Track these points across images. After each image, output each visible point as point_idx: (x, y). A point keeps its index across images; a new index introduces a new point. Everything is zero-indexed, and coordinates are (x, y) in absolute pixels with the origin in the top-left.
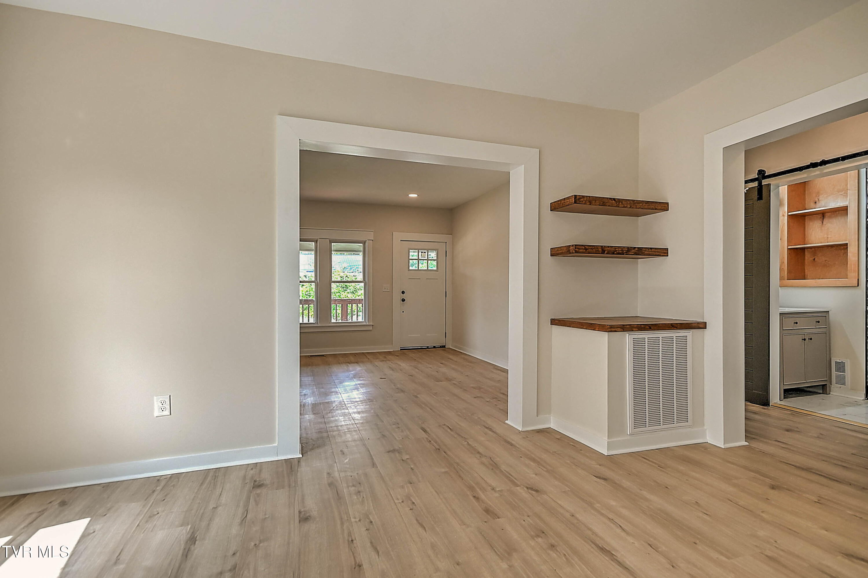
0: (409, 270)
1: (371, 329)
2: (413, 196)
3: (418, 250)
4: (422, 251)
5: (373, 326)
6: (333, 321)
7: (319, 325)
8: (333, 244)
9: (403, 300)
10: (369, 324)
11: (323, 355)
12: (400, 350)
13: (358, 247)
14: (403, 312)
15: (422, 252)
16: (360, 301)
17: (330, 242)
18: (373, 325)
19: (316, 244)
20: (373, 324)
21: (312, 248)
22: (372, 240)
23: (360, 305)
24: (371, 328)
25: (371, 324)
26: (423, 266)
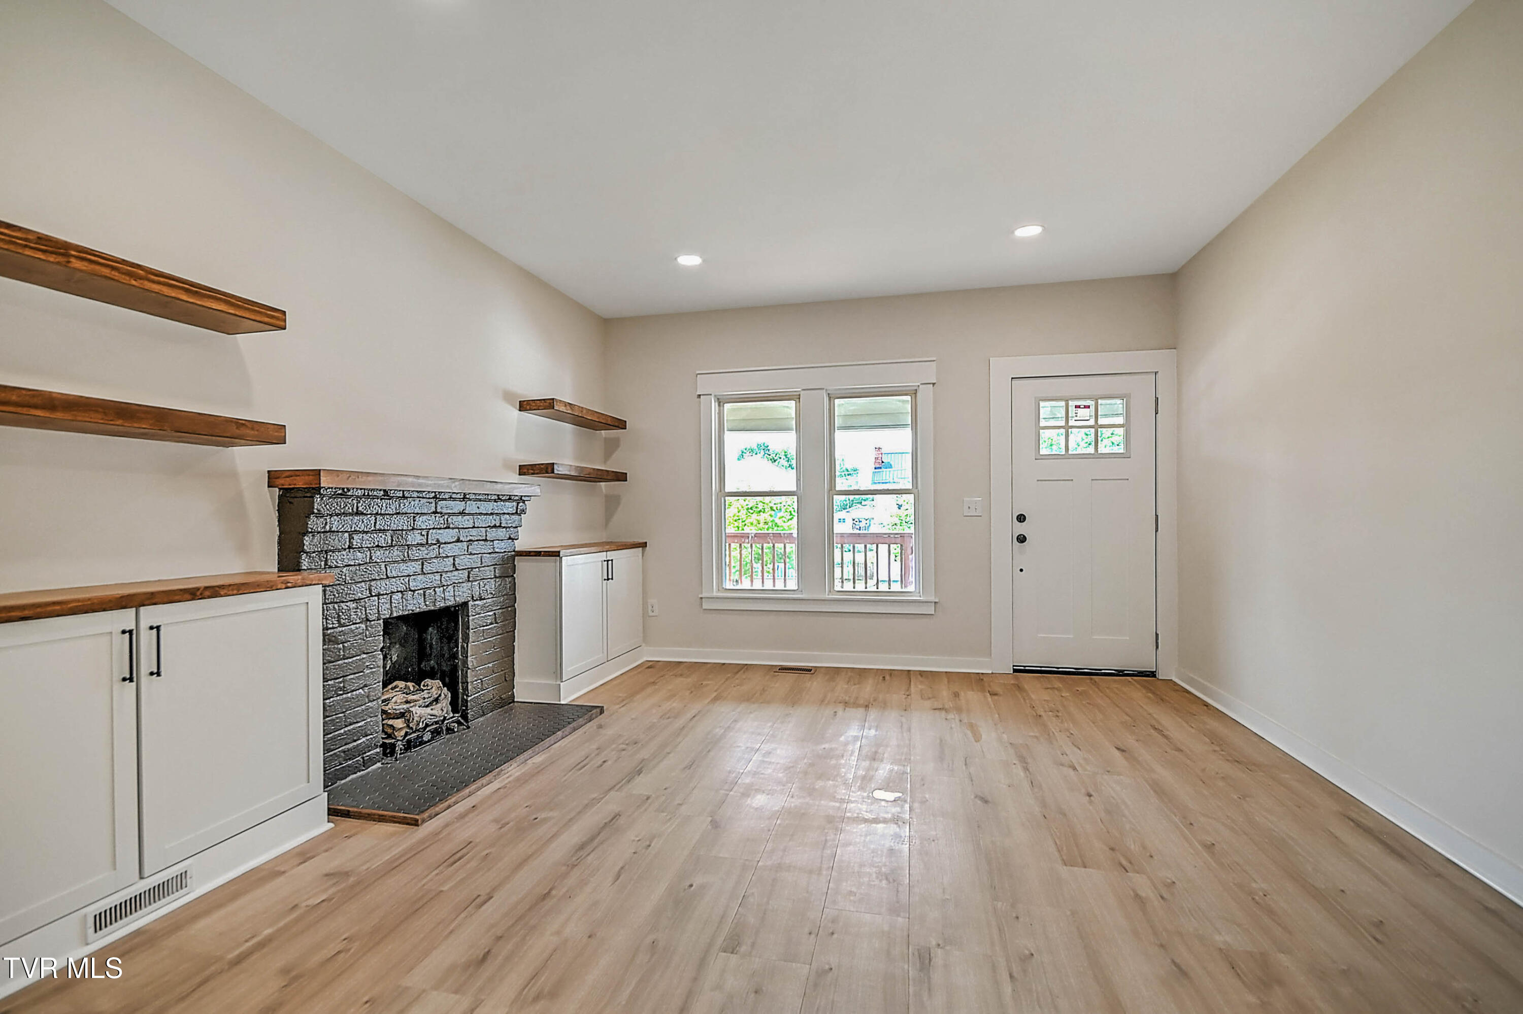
0: (1040, 457)
1: (933, 613)
2: (1030, 231)
3: (1067, 401)
4: (1078, 403)
5: (938, 605)
7: (804, 596)
8: (837, 401)
9: (1022, 539)
10: (927, 599)
11: (810, 670)
12: (1012, 672)
13: (900, 404)
14: (1021, 570)
15: (1077, 407)
17: (830, 398)
18: (935, 602)
19: (798, 404)
20: (937, 601)
21: (790, 414)
22: (934, 384)
24: (931, 610)
25: (932, 598)
26: (1080, 442)
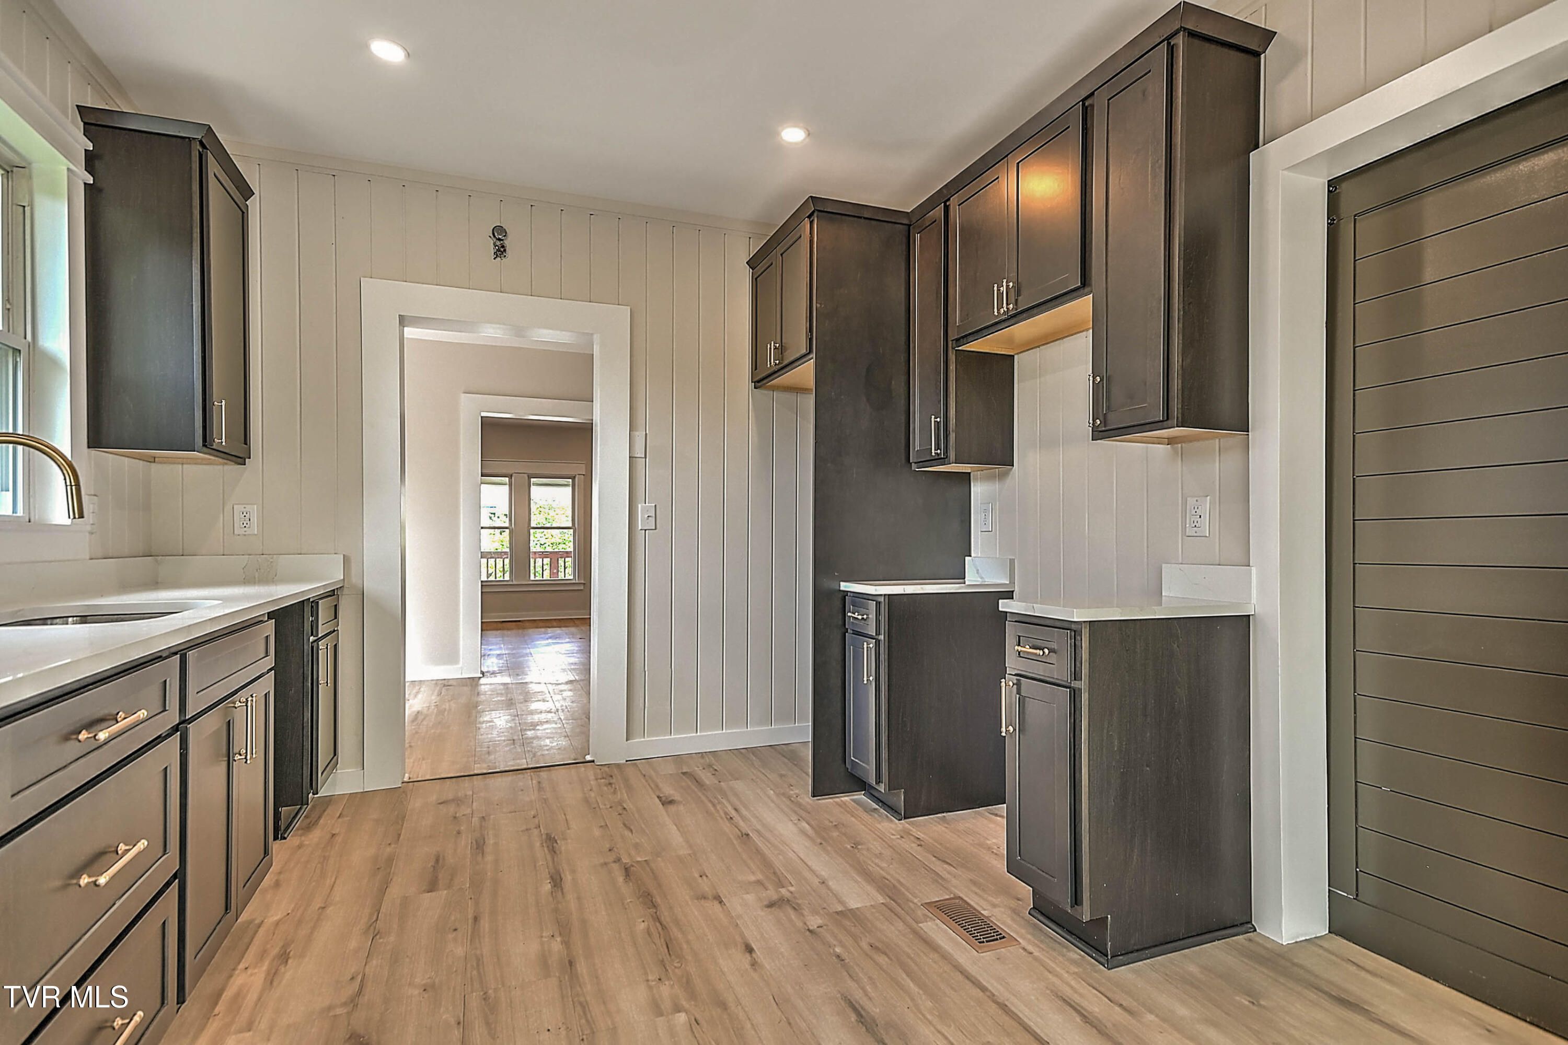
6: (532, 578)
7: (515, 583)
10: (579, 582)
11: (519, 621)
16: (567, 554)
23: (569, 560)
24: (582, 588)
25: (583, 582)
